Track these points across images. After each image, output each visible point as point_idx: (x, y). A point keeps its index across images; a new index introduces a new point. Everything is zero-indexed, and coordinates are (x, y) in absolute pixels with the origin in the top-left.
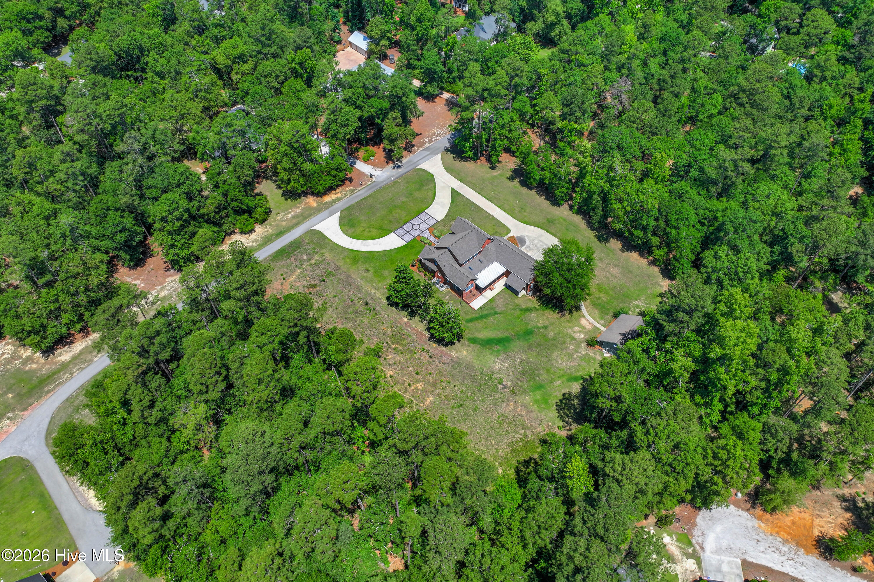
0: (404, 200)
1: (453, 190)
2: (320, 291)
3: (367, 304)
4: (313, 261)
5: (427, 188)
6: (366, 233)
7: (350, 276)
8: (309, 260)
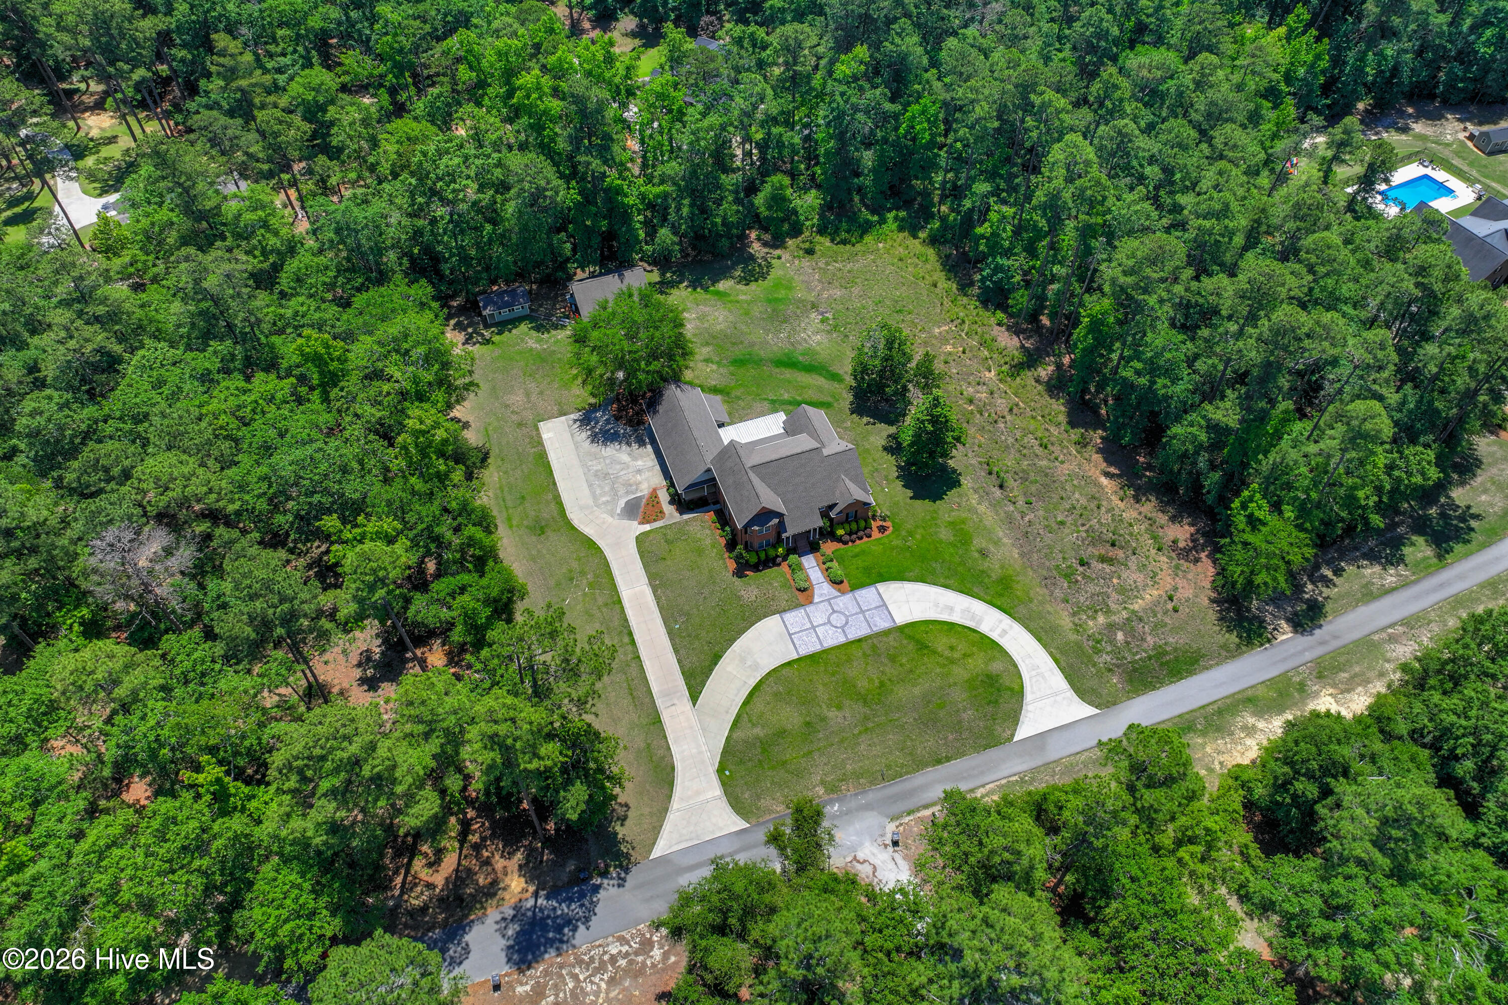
0: (832, 714)
1: (694, 698)
2: (1093, 543)
3: (1001, 487)
4: (1101, 619)
5: (758, 731)
6: (962, 647)
7: (1022, 555)
8: (1111, 627)
